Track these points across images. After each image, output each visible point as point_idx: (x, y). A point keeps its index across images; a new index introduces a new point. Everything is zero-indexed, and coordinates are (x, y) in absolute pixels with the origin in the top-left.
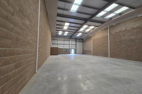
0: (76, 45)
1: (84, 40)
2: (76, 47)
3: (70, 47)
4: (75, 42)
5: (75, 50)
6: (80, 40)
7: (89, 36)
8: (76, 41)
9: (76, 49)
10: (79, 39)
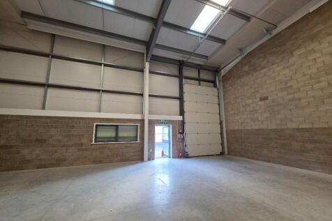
0: (181, 99)
1: (223, 72)
2: (182, 113)
3: (142, 113)
4: (176, 80)
5: (179, 130)
6: (204, 75)
7: (282, 27)
8: (180, 77)
9: (183, 123)
10: (199, 68)
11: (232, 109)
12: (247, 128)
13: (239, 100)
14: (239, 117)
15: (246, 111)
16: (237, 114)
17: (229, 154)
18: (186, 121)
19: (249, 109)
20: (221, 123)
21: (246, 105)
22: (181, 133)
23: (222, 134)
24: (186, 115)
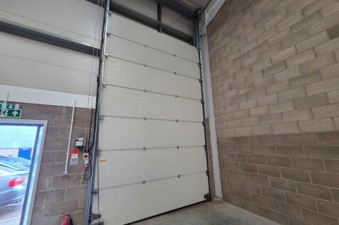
11: (231, 88)
12: (279, 131)
13: (250, 61)
14: (251, 103)
15: (273, 82)
16: (247, 96)
17: (226, 198)
18: (103, 112)
19: (283, 75)
20: (205, 123)
21: (274, 66)
22: (80, 149)
23: (207, 147)
24: (106, 94)
